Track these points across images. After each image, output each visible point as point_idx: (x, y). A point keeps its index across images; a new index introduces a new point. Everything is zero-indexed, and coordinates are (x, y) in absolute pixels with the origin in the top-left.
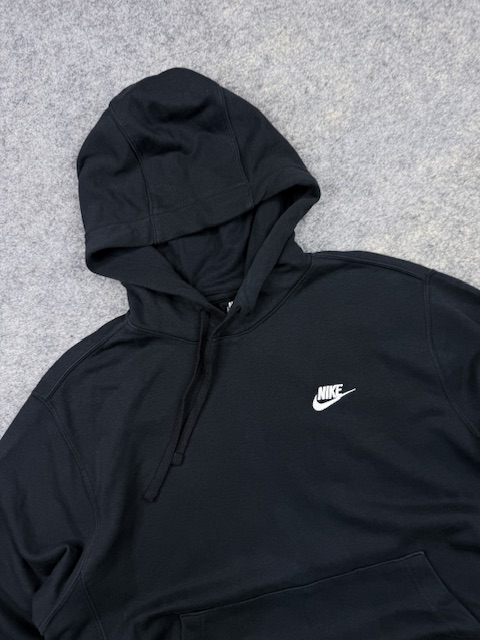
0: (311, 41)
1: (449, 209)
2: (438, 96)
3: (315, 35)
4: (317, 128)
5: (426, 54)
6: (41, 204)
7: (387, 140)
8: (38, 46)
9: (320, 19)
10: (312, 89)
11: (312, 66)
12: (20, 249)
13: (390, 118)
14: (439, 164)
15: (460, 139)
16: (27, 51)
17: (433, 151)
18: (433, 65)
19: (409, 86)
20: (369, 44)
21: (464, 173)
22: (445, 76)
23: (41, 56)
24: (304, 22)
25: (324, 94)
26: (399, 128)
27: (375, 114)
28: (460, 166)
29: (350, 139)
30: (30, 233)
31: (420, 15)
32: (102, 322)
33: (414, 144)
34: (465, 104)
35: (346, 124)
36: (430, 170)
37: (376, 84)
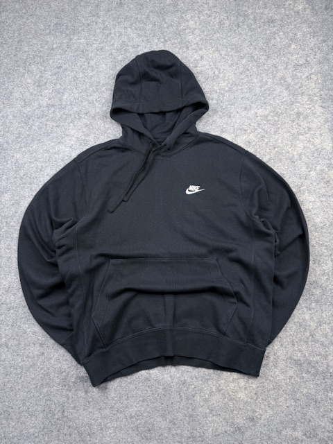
0: (221, 55)
1: (260, 130)
2: (266, 87)
3: (223, 53)
4: (215, 87)
5: (266, 70)
6: (97, 89)
7: (242, 98)
8: (113, 31)
9: (227, 48)
10: (217, 73)
11: (218, 64)
12: (84, 104)
13: (245, 91)
14: (260, 112)
15: (271, 105)
16: (107, 32)
17: (259, 107)
18: (267, 75)
19: (255, 80)
20: (244, 61)
21: (270, 118)
22: (271, 80)
23: (113, 35)
24: (220, 47)
25: (221, 75)
26: (248, 95)
27: (240, 88)
28: (268, 115)
29: (227, 95)
30: (90, 99)
31: (267, 55)
32: (109, 139)
33: (252, 103)
34: (276, 92)
35: (227, 88)
36: (256, 113)
37: (242, 77)
